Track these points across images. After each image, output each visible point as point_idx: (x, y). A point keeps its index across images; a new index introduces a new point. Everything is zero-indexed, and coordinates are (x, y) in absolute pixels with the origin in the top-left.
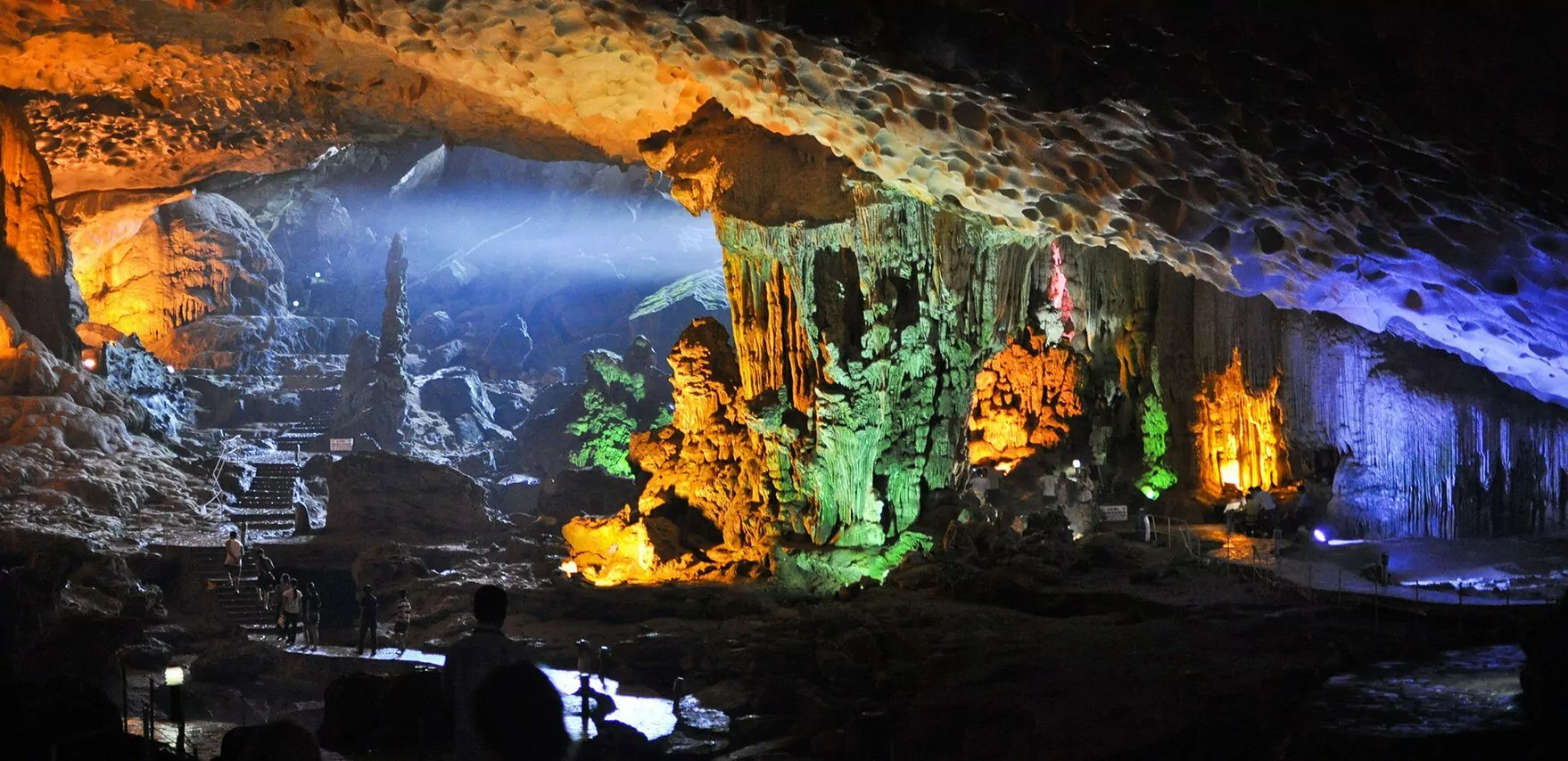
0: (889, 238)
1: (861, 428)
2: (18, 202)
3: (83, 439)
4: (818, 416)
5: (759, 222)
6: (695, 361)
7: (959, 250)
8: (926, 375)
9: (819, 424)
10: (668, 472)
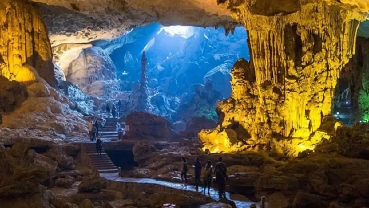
0: (313, 17)
1: (301, 92)
2: (38, 38)
3: (57, 111)
4: (286, 88)
5: (266, 15)
6: (239, 73)
7: (338, 20)
8: (323, 72)
9: (286, 91)
10: (232, 113)
